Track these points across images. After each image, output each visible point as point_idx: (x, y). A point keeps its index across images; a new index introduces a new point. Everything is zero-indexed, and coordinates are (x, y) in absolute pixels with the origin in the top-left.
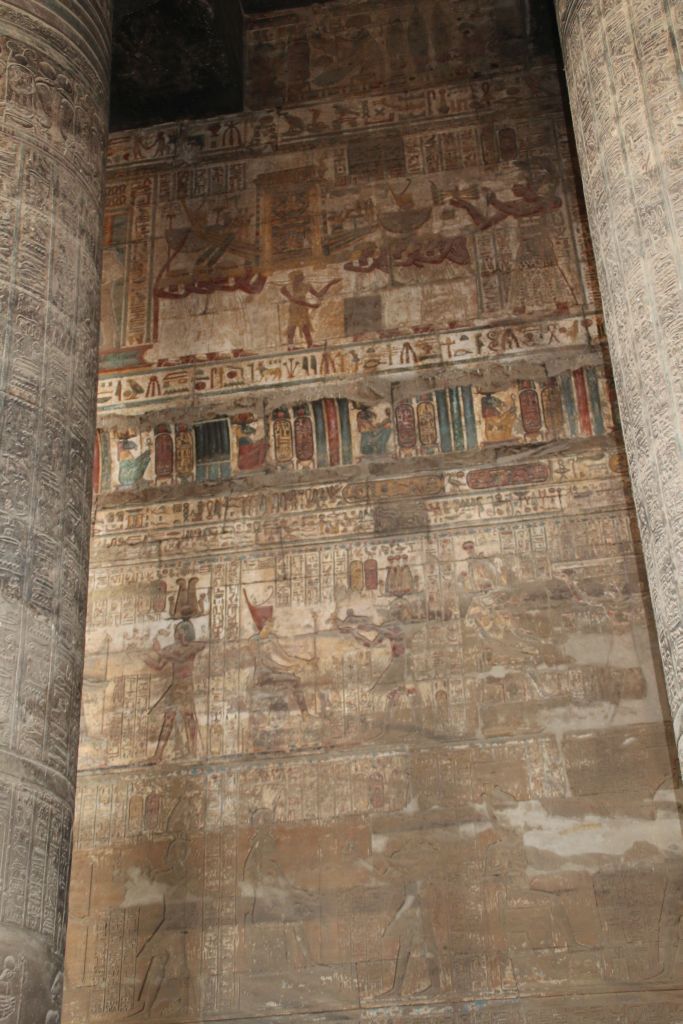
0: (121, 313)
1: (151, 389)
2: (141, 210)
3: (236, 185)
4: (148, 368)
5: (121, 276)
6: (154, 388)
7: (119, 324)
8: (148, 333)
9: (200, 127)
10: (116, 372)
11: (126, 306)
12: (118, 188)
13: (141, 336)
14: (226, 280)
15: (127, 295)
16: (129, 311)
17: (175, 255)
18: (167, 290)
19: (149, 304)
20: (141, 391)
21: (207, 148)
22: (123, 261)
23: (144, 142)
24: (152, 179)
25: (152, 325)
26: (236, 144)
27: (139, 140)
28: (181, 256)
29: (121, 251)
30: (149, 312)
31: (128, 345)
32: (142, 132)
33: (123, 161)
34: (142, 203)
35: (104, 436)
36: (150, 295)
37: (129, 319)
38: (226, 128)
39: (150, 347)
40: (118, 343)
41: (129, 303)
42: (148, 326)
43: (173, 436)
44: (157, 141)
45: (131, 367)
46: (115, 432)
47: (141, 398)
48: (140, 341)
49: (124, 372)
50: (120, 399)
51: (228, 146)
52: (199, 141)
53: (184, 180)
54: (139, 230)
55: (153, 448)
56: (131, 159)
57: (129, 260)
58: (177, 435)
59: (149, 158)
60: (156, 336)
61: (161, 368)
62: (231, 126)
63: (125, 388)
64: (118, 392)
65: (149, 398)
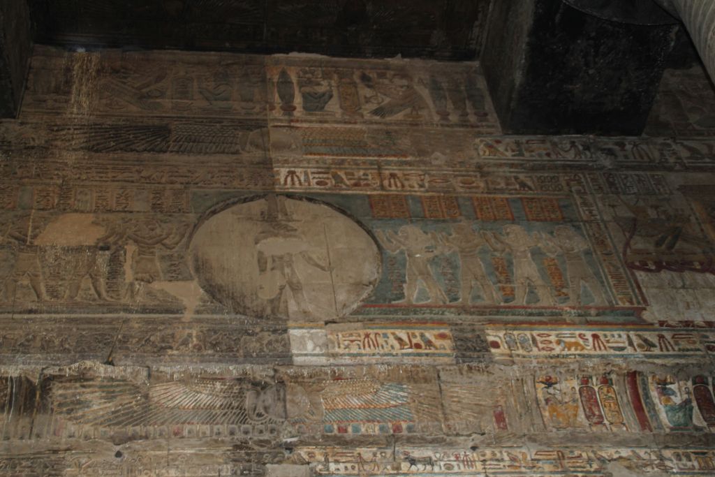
0: (601, 277)
1: (662, 344)
2: (581, 198)
3: (662, 190)
4: (651, 327)
5: (586, 247)
6: (665, 344)
7: (604, 286)
8: (636, 297)
9: (609, 142)
10: (620, 326)
11: (604, 271)
12: (552, 178)
13: (631, 299)
14: (691, 263)
15: (601, 265)
16: (609, 277)
17: (631, 237)
18: (637, 264)
19: (626, 273)
20: (654, 346)
21: (620, 159)
22: (584, 236)
23: (560, 146)
24: (581, 176)
25: (637, 291)
26: (646, 159)
27: (554, 144)
28: (636, 238)
29: (578, 228)
30: (629, 279)
31: (621, 305)
32: (556, 139)
33: (546, 158)
34: (579, 192)
35: (643, 380)
36: (622, 266)
37: (612, 284)
38: (632, 146)
39: (645, 309)
40: (610, 302)
41: (606, 270)
42: (633, 291)
43: (711, 388)
44: (571, 147)
45: (633, 323)
46: (654, 377)
47: (657, 351)
48: (631, 302)
49: (629, 327)
50: (635, 350)
51: (639, 160)
52: (610, 152)
53: (611, 180)
54: (587, 212)
55: (693, 397)
56: (553, 157)
57: (589, 235)
59: (570, 159)
60: (645, 301)
61: (664, 328)
62: (635, 145)
63: (636, 341)
64: (631, 344)
65: (665, 353)
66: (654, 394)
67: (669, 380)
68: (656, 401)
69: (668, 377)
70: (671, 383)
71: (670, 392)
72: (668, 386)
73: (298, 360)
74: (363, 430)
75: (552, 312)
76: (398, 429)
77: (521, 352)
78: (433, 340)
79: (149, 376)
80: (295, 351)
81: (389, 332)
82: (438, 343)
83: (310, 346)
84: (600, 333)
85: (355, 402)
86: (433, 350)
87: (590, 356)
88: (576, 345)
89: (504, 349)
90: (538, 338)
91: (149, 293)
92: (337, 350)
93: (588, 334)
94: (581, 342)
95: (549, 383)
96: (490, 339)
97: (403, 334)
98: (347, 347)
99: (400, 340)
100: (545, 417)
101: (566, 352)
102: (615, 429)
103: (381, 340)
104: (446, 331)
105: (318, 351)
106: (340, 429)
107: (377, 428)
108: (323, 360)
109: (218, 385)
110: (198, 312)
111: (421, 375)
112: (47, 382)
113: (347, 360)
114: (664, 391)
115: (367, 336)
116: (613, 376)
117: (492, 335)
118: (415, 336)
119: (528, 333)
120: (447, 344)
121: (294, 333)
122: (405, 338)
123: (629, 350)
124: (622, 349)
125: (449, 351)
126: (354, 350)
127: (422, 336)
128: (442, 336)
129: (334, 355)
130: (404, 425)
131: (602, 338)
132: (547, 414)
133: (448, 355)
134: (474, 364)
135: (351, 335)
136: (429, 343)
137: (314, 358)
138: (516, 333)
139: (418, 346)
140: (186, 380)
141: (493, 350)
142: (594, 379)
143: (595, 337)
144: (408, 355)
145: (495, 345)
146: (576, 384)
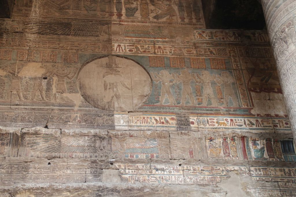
0: (237, 95)
1: (257, 124)
2: (234, 59)
3: (267, 55)
4: (254, 116)
5: (233, 81)
6: (258, 124)
7: (238, 98)
8: (250, 104)
9: (249, 33)
10: (242, 116)
11: (239, 92)
12: (224, 49)
13: (248, 104)
14: (274, 89)
15: (238, 89)
16: (240, 94)
17: (252, 77)
18: (252, 89)
19: (247, 93)
20: (254, 124)
21: (253, 41)
23: (228, 34)
24: (235, 48)
25: (250, 101)
26: (263, 41)
27: (226, 34)
28: (254, 77)
29: (231, 72)
30: (248, 96)
31: (243, 107)
32: (227, 31)
33: (222, 40)
34: (233, 56)
35: (247, 139)
36: (246, 90)
37: (241, 97)
38: (258, 35)
39: (252, 109)
40: (239, 105)
41: (240, 92)
42: (249, 101)
43: (272, 143)
44: (233, 35)
45: (247, 115)
46: (251, 138)
47: (254, 127)
48: (248, 106)
49: (245, 116)
50: (246, 126)
51: (260, 41)
52: (249, 37)
53: (247, 51)
54: (235, 65)
55: (265, 146)
56: (225, 39)
57: (235, 76)
58: (274, 143)
59: (232, 40)
60: (253, 105)
61: (259, 117)
62: (260, 34)
63: (247, 122)
64: (245, 124)
65: (258, 128)
66: (251, 144)
67: (257, 140)
68: (251, 147)
69: (257, 138)
70: (258, 141)
71: (257, 144)
72: (256, 142)
73: (117, 128)
74: (139, 157)
75: (216, 109)
76: (152, 156)
77: (202, 126)
78: (169, 120)
79: (61, 133)
80: (116, 124)
81: (152, 116)
82: (170, 122)
83: (122, 122)
84: (234, 119)
85: (137, 145)
86: (169, 125)
87: (228, 129)
88: (224, 123)
89: (196, 125)
90: (209, 121)
91: (62, 98)
92: (132, 124)
93: (229, 119)
94: (226, 122)
95: (211, 140)
96: (191, 120)
97: (157, 118)
98: (136, 123)
99: (156, 120)
100: (208, 153)
101: (219, 126)
102: (234, 158)
103: (149, 120)
104: (174, 117)
105: (125, 124)
106: (131, 157)
107: (145, 156)
108: (126, 128)
109: (86, 138)
110: (80, 107)
111: (163, 135)
112: (23, 135)
113: (136, 128)
114: (255, 144)
115: (144, 118)
116: (236, 138)
117: (192, 119)
118: (162, 119)
119: (206, 118)
120: (174, 122)
121: (116, 116)
122: (158, 119)
123: (244, 126)
124: (241, 126)
125: (174, 125)
126: (139, 124)
127: (165, 118)
128: (173, 119)
129: (131, 126)
130: (155, 155)
131: (234, 121)
132: (209, 152)
133: (174, 127)
134: (183, 132)
135: (138, 118)
136: (167, 122)
137: (123, 127)
138: (201, 118)
139: (163, 123)
140: (75, 135)
141: (191, 125)
142: (228, 139)
143: (232, 120)
144: (159, 126)
145: (193, 123)
146: (221, 140)
